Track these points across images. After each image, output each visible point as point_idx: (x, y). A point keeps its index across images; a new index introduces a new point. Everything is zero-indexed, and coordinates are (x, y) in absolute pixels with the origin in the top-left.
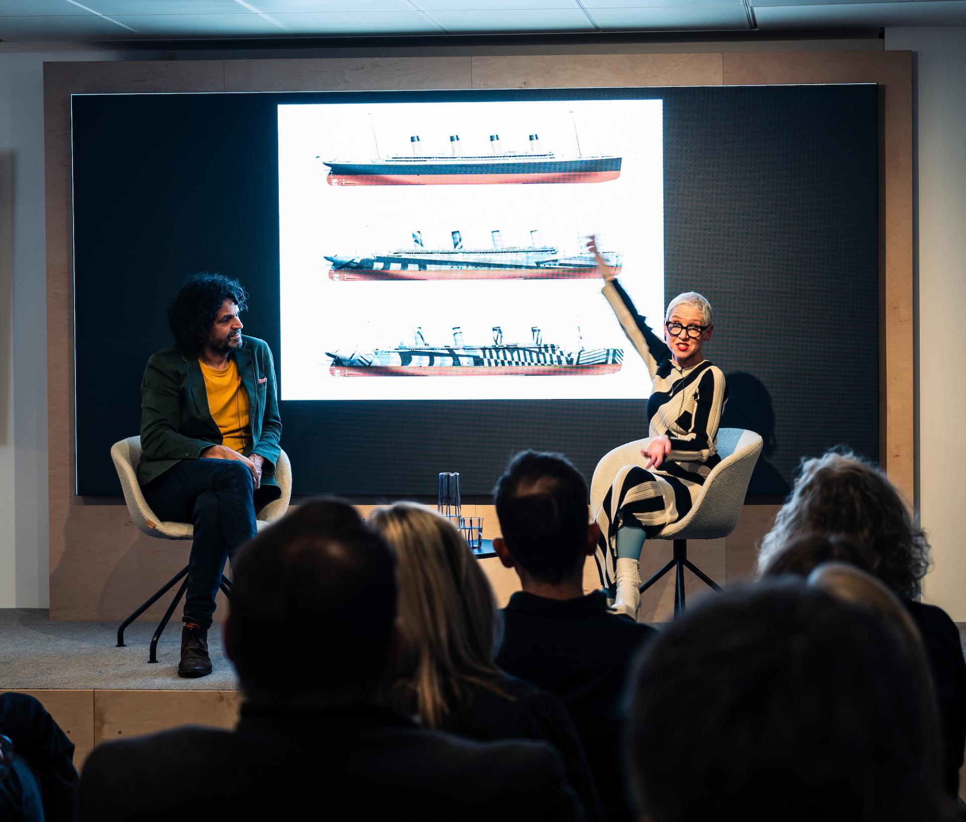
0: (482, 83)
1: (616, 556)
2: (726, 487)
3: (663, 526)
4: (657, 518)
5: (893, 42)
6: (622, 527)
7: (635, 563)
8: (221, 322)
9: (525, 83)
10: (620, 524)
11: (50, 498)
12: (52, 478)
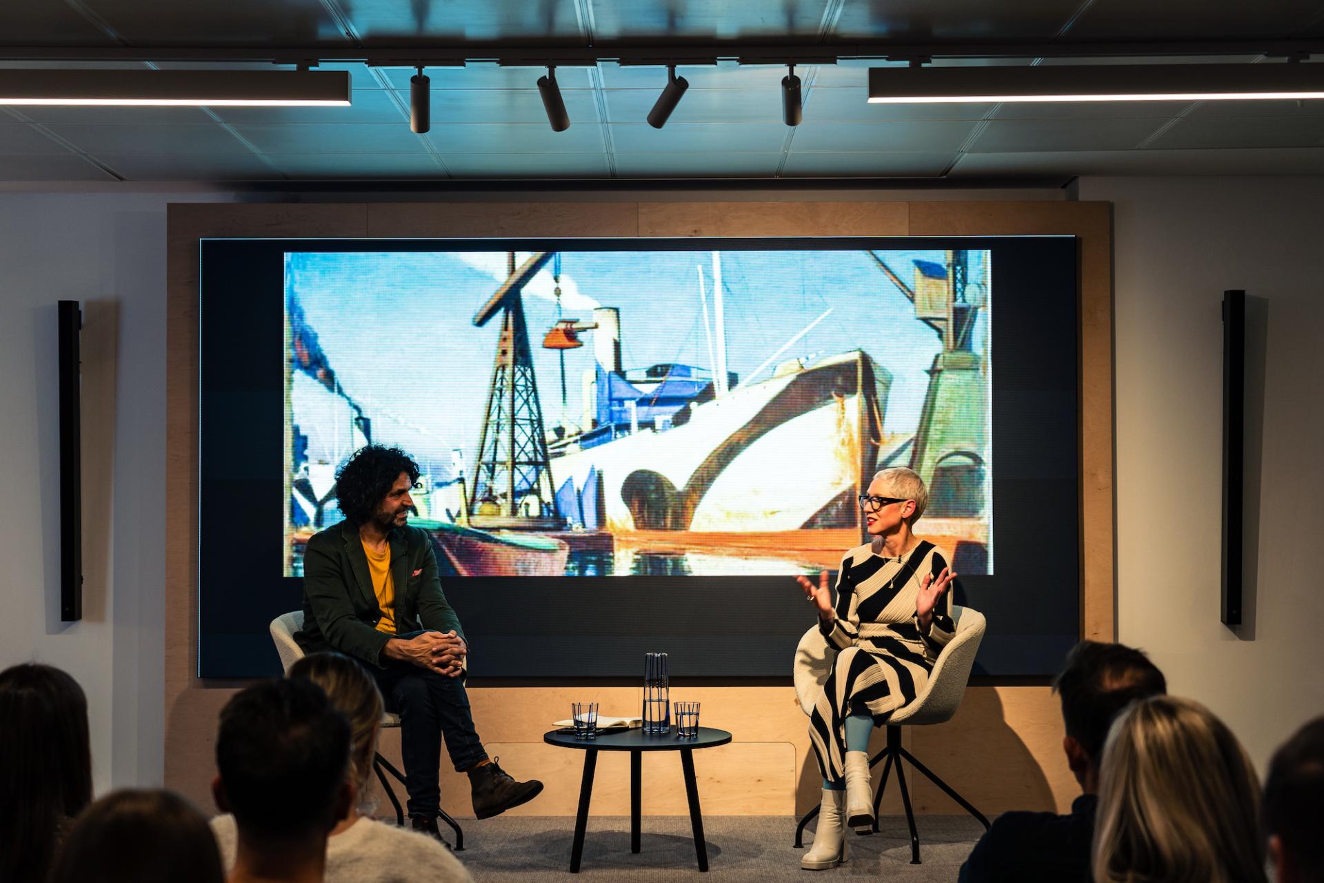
0: (649, 231)
1: (845, 747)
2: (957, 669)
3: (891, 712)
4: (882, 705)
5: (1088, 191)
6: (850, 715)
7: (865, 756)
8: (392, 495)
9: (696, 231)
10: (848, 713)
11: (167, 681)
12: (169, 659)
